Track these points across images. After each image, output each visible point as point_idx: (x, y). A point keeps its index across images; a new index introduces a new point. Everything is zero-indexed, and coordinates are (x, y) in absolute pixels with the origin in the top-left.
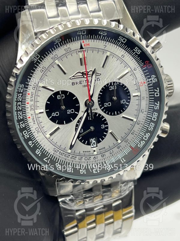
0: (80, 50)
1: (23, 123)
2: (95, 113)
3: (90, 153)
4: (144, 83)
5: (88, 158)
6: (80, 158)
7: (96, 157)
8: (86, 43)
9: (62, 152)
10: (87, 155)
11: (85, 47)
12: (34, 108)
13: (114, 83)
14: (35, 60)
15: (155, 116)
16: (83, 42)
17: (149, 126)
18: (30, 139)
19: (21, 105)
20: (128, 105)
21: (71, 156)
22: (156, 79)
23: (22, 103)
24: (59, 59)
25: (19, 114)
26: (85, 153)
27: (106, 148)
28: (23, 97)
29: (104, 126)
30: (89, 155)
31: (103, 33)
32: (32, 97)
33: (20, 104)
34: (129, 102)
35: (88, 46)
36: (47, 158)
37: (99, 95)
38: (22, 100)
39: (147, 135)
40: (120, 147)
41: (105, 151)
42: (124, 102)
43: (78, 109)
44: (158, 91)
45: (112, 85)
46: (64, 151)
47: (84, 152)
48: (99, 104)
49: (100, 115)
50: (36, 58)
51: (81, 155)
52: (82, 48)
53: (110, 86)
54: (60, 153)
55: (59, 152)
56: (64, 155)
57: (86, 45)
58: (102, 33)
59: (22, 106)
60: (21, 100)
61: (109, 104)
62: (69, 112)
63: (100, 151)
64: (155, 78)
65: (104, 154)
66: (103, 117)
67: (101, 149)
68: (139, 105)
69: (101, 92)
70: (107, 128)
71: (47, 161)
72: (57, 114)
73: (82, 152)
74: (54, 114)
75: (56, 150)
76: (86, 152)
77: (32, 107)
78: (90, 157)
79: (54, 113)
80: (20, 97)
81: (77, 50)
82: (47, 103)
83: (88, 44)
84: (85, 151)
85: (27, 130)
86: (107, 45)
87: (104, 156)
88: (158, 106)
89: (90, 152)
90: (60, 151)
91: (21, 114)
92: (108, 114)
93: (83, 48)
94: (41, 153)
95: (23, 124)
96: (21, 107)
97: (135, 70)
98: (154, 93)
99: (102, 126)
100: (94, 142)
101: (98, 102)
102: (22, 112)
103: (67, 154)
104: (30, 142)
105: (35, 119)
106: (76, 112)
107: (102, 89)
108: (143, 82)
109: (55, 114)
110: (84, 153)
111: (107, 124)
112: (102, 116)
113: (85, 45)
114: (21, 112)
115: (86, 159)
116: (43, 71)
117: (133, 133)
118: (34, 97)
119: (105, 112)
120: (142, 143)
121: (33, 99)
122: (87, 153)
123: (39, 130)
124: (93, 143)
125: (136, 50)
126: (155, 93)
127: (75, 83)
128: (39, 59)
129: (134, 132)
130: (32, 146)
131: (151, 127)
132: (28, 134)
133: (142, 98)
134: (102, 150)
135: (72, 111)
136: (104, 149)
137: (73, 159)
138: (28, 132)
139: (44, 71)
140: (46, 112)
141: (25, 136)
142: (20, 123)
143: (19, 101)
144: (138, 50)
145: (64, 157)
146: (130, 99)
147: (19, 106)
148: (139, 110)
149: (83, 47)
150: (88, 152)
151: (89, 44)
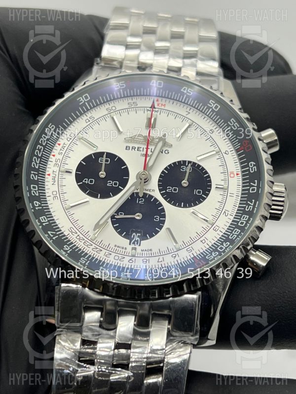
0: (149, 109)
1: (36, 174)
2: (150, 195)
3: (126, 251)
4: (237, 174)
5: (120, 258)
6: (106, 254)
7: (134, 260)
8: (161, 103)
9: (81, 236)
10: (119, 252)
11: (158, 107)
12: (60, 164)
13: (189, 162)
14: (82, 101)
15: (244, 219)
16: (157, 100)
17: (231, 233)
18: (38, 198)
19: (42, 151)
20: (204, 199)
21: (93, 247)
22: (255, 167)
23: (44, 149)
24: (116, 112)
25: (35, 159)
26: (118, 249)
27: (154, 251)
28: (48, 142)
29: (158, 219)
30: (123, 254)
31: (187, 91)
32: (62, 149)
33: (41, 148)
34: (207, 195)
35: (163, 107)
36: (55, 233)
37: (163, 172)
38: (46, 145)
39: (224, 245)
40: (177, 256)
41: (150, 256)
42: (199, 192)
43: (124, 183)
44: (256, 185)
45: (187, 164)
46: (86, 236)
47: (115, 246)
48: (159, 186)
49: (156, 200)
50: (83, 99)
51: (110, 250)
52: (153, 107)
53: (182, 165)
54: (78, 237)
55: (76, 235)
56: (84, 241)
57: (160, 105)
58: (185, 92)
59: (44, 153)
60: (44, 144)
61: (175, 190)
62: (110, 183)
63: (143, 252)
64: (254, 165)
65: (148, 259)
66: (160, 205)
67: (146, 250)
68: (223, 203)
69: (166, 169)
70: (163, 222)
71: (52, 236)
72: (91, 182)
73: (112, 246)
74: (86, 181)
75: (73, 231)
76: (118, 247)
77: (58, 163)
78: (124, 258)
79: (87, 179)
80: (45, 140)
81: (145, 108)
82: (80, 163)
83: (163, 104)
84: (118, 245)
85: (38, 187)
86: (191, 111)
87: (148, 262)
88: (251, 205)
89: (126, 249)
90: (79, 233)
91: (38, 162)
92: (169, 202)
93: (155, 108)
94: (48, 223)
95: (37, 176)
96: (41, 153)
97: (226, 153)
98: (249, 188)
99: (155, 217)
100: (138, 240)
101: (159, 182)
102: (40, 161)
103: (88, 241)
104: (37, 202)
105: (56, 179)
106: (120, 187)
107: (170, 166)
108: (235, 173)
109: (88, 181)
110: (116, 248)
111: (164, 216)
112: (160, 203)
113: (158, 105)
114: (39, 159)
115: (116, 258)
116: (89, 121)
117: (204, 241)
118: (65, 151)
119: (165, 199)
120: (213, 254)
121: (64, 152)
122: (120, 249)
123: (58, 195)
124: (135, 241)
125: (232, 123)
126: (251, 188)
127: (131, 148)
128: (87, 102)
129: (205, 239)
130: (37, 208)
131: (233, 234)
132: (37, 192)
133: (229, 195)
134: (146, 252)
135: (115, 184)
136: (150, 252)
137: (95, 252)
138: (39, 190)
139: (91, 121)
140: (76, 174)
141: (32, 191)
142: (32, 172)
143: (41, 145)
144: (234, 123)
145: (82, 244)
146: (209, 191)
147: (40, 150)
148: (221, 211)
149: (156, 106)
150: (123, 248)
151: (165, 105)
